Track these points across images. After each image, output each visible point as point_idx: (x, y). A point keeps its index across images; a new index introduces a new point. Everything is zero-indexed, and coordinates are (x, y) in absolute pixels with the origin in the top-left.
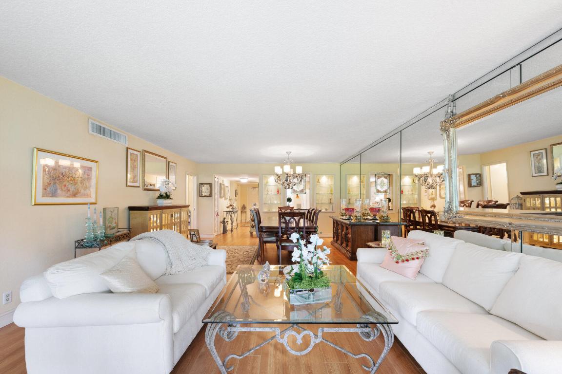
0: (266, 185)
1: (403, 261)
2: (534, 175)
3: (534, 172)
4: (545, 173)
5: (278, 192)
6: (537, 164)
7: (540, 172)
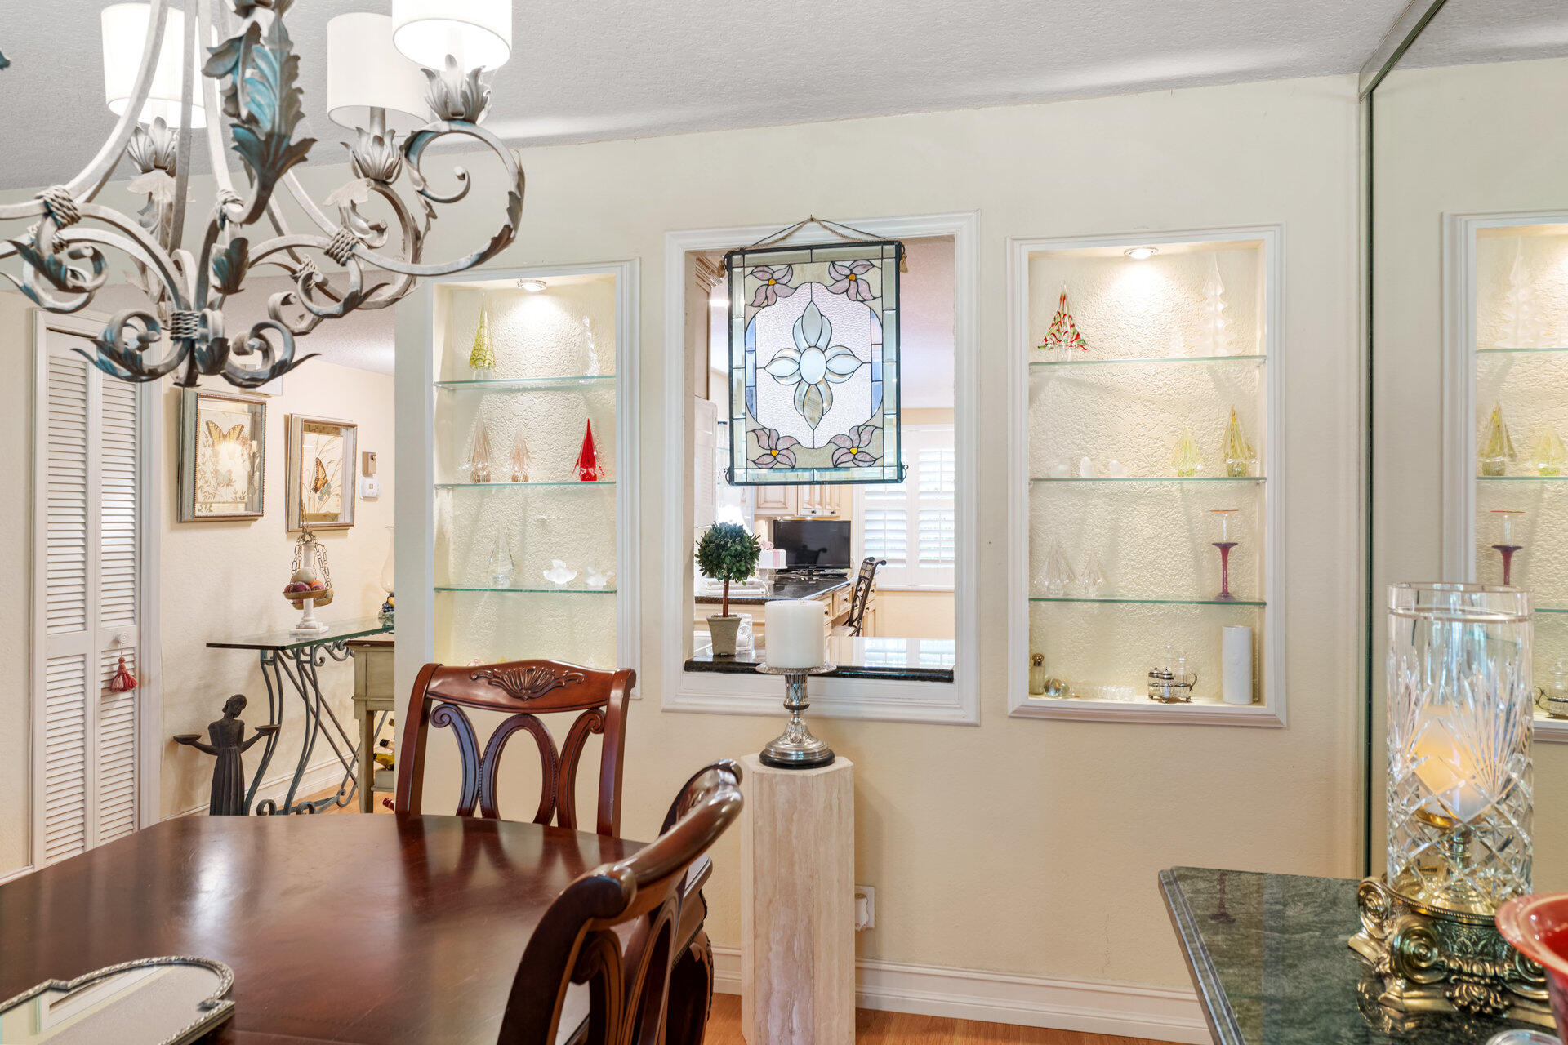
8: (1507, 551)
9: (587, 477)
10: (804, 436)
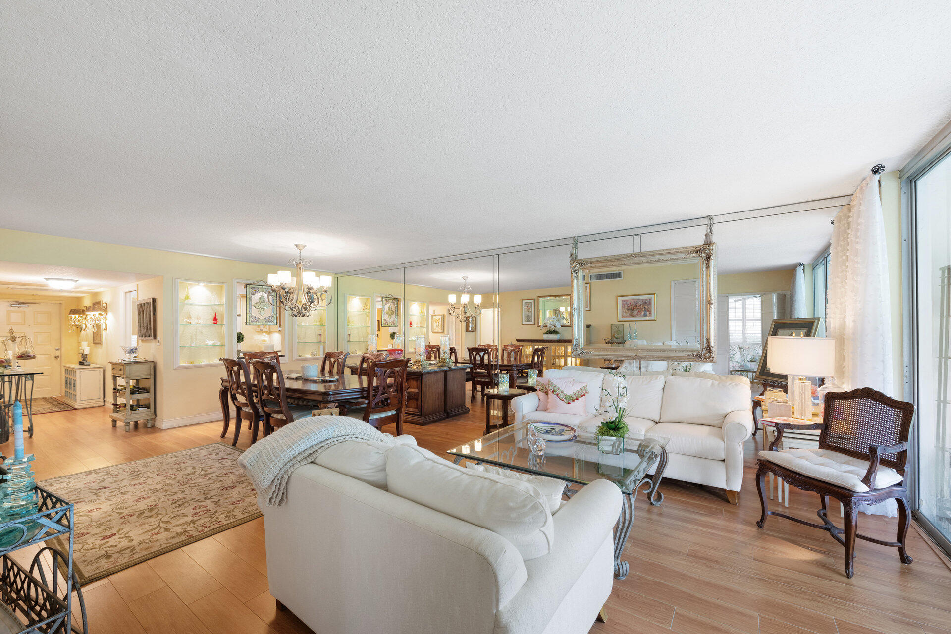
0: (183, 303)
1: (573, 401)
2: (524, 323)
3: (524, 321)
4: (533, 323)
5: (215, 319)
6: (527, 313)
7: (529, 321)
8: (349, 335)
9: (215, 323)
10: (260, 317)
